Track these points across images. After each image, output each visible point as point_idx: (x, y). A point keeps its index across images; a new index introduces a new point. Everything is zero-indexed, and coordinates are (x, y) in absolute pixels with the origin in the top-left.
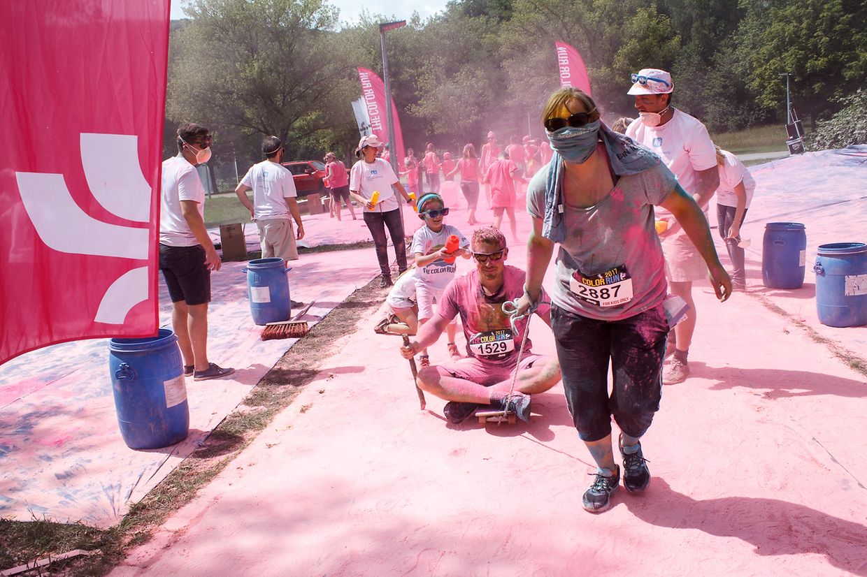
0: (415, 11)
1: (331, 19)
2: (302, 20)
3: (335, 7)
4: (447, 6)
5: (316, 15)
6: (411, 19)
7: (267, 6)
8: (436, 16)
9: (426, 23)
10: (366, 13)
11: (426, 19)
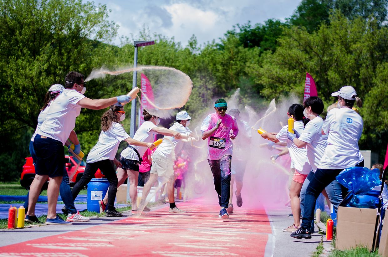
0: (194, 35)
1: (110, 33)
2: (83, 30)
3: (114, 24)
4: (226, 35)
5: (97, 28)
6: (189, 41)
7: (52, 15)
8: (213, 43)
9: (203, 48)
10: (146, 31)
11: (203, 45)
